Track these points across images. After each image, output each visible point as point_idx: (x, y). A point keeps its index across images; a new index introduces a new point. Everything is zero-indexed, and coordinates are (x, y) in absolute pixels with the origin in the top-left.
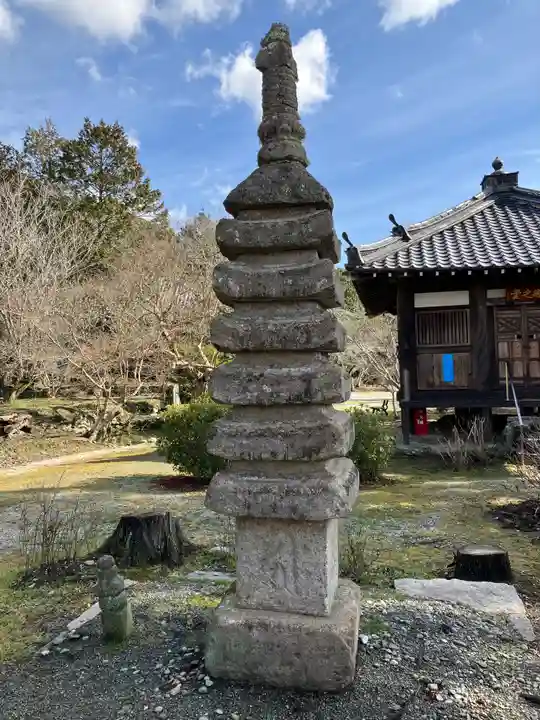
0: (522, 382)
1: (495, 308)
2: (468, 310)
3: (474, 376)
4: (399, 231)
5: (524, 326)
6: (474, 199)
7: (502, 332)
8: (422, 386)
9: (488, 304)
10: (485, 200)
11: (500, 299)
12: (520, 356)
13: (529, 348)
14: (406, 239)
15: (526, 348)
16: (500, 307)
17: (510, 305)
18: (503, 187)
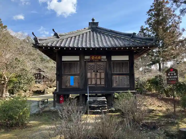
0: (94, 86)
1: (87, 62)
2: (79, 62)
3: (80, 83)
4: (56, 35)
5: (95, 67)
6: (85, 28)
7: (89, 70)
8: (63, 87)
9: (85, 61)
10: (88, 29)
11: (88, 59)
12: (94, 77)
13: (97, 75)
14: (58, 37)
15: (96, 75)
16: (88, 62)
17: (91, 61)
18: (94, 26)
